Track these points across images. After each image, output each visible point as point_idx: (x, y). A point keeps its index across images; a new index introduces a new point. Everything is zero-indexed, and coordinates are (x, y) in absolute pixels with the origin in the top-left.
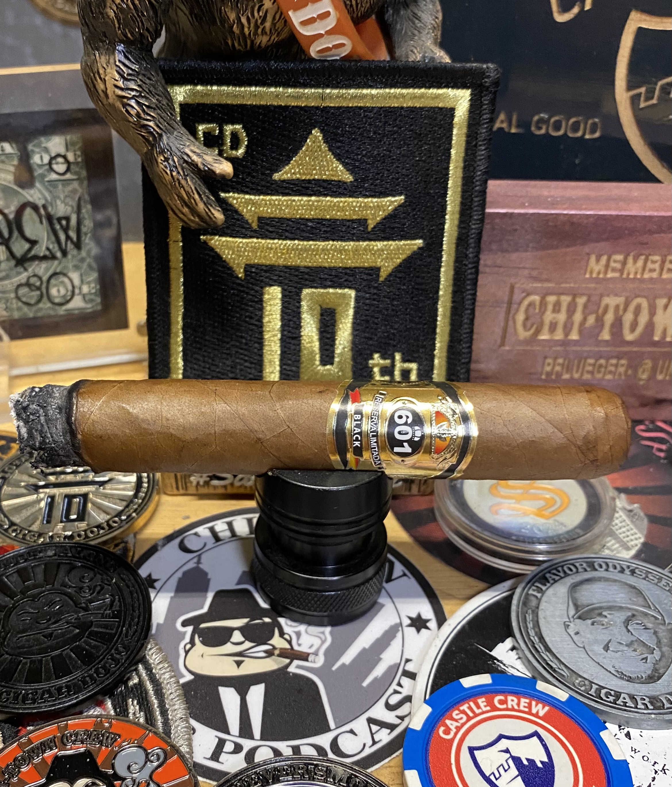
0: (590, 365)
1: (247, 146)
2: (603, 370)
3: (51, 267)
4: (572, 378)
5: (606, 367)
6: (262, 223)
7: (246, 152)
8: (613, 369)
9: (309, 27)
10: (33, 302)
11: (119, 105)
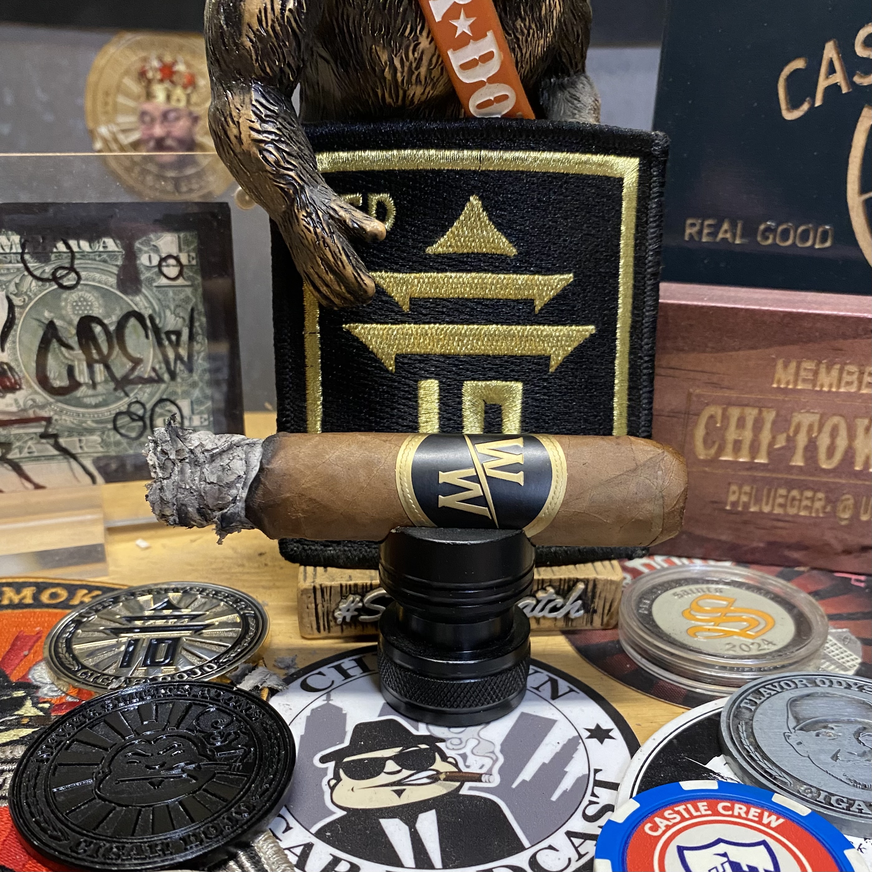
0: (781, 496)
1: (396, 218)
2: (796, 503)
3: (156, 392)
4: (761, 512)
5: (800, 500)
6: (414, 305)
7: (395, 224)
8: (808, 503)
9: (469, 72)
10: (133, 435)
11: (255, 150)
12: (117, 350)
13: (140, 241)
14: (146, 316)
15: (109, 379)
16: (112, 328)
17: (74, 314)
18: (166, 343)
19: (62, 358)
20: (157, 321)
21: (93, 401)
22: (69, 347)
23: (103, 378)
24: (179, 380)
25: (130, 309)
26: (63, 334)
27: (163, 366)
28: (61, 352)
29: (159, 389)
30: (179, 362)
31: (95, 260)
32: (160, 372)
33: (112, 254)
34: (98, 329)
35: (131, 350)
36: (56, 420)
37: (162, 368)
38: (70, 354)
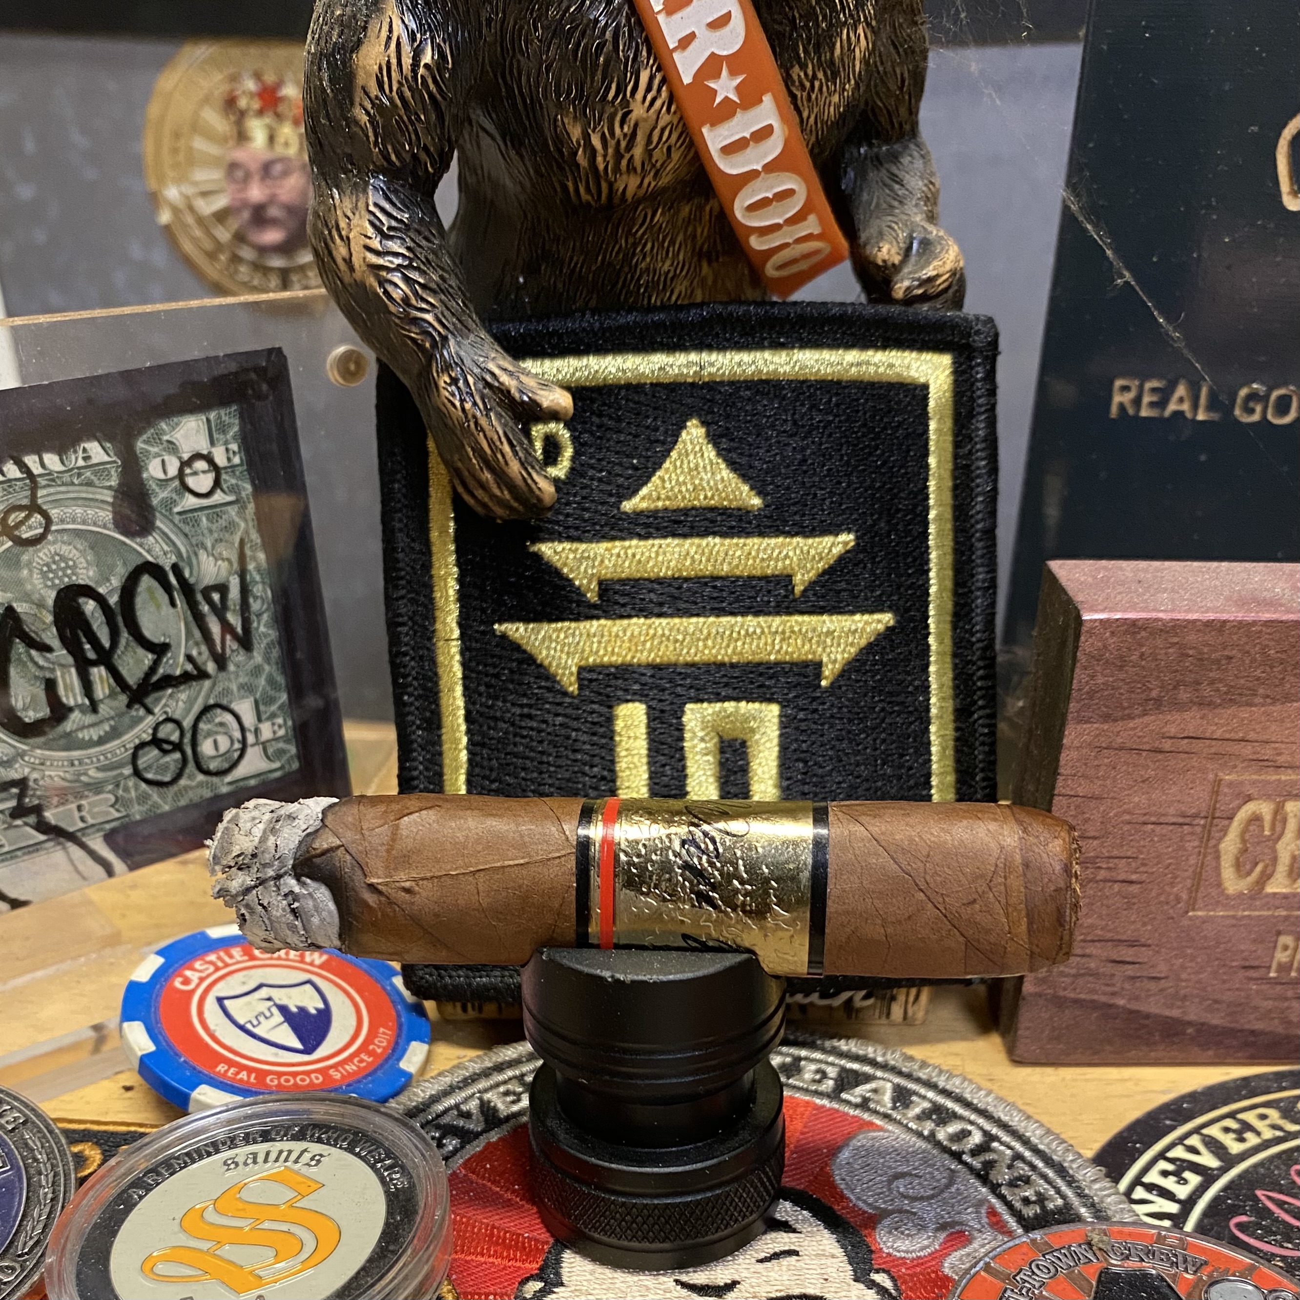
3: (197, 697)
9: (735, 157)
11: (372, 282)
12: (125, 635)
13: (145, 437)
14: (168, 568)
15: (118, 689)
16: (113, 600)
17: (46, 586)
18: (205, 608)
19: (33, 669)
20: (187, 574)
21: (94, 734)
22: (45, 648)
23: (107, 691)
24: (232, 668)
25: (139, 561)
26: (30, 626)
27: (204, 648)
28: (32, 659)
29: (201, 689)
30: (228, 637)
31: (73, 484)
32: (200, 660)
33: (99, 469)
34: (89, 606)
35: (148, 632)
36: (35, 780)
37: (201, 654)
38: (47, 660)
